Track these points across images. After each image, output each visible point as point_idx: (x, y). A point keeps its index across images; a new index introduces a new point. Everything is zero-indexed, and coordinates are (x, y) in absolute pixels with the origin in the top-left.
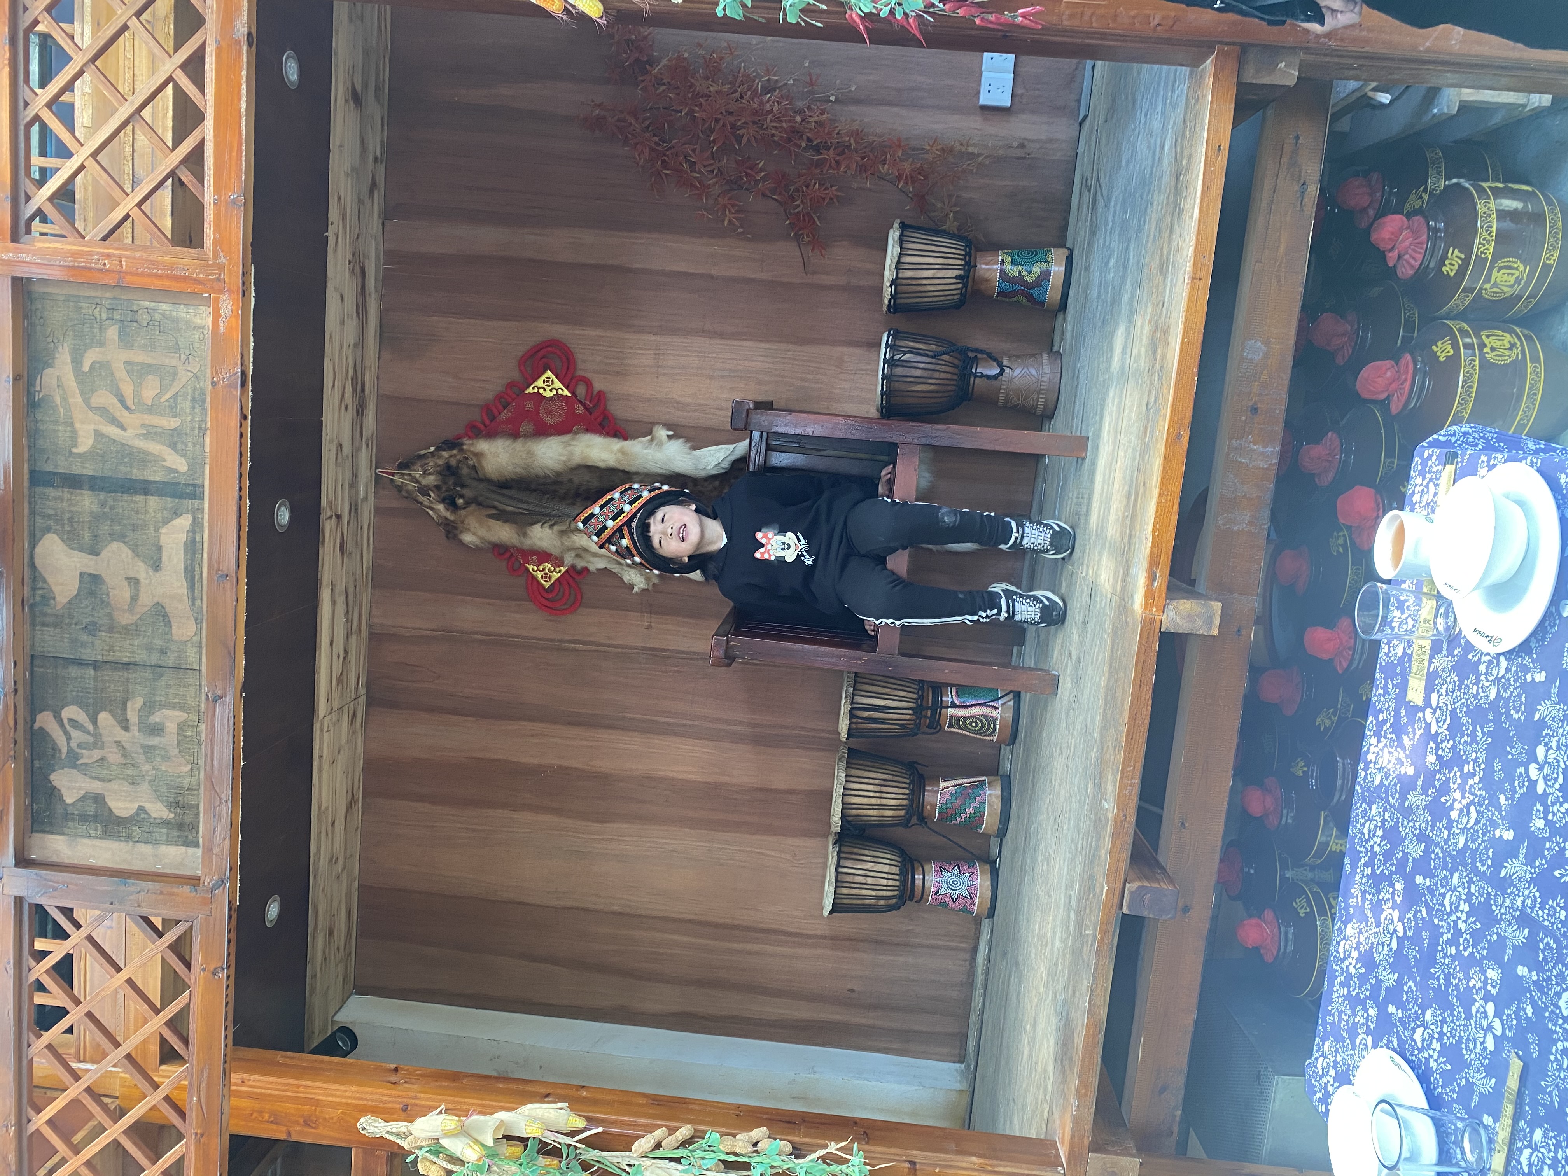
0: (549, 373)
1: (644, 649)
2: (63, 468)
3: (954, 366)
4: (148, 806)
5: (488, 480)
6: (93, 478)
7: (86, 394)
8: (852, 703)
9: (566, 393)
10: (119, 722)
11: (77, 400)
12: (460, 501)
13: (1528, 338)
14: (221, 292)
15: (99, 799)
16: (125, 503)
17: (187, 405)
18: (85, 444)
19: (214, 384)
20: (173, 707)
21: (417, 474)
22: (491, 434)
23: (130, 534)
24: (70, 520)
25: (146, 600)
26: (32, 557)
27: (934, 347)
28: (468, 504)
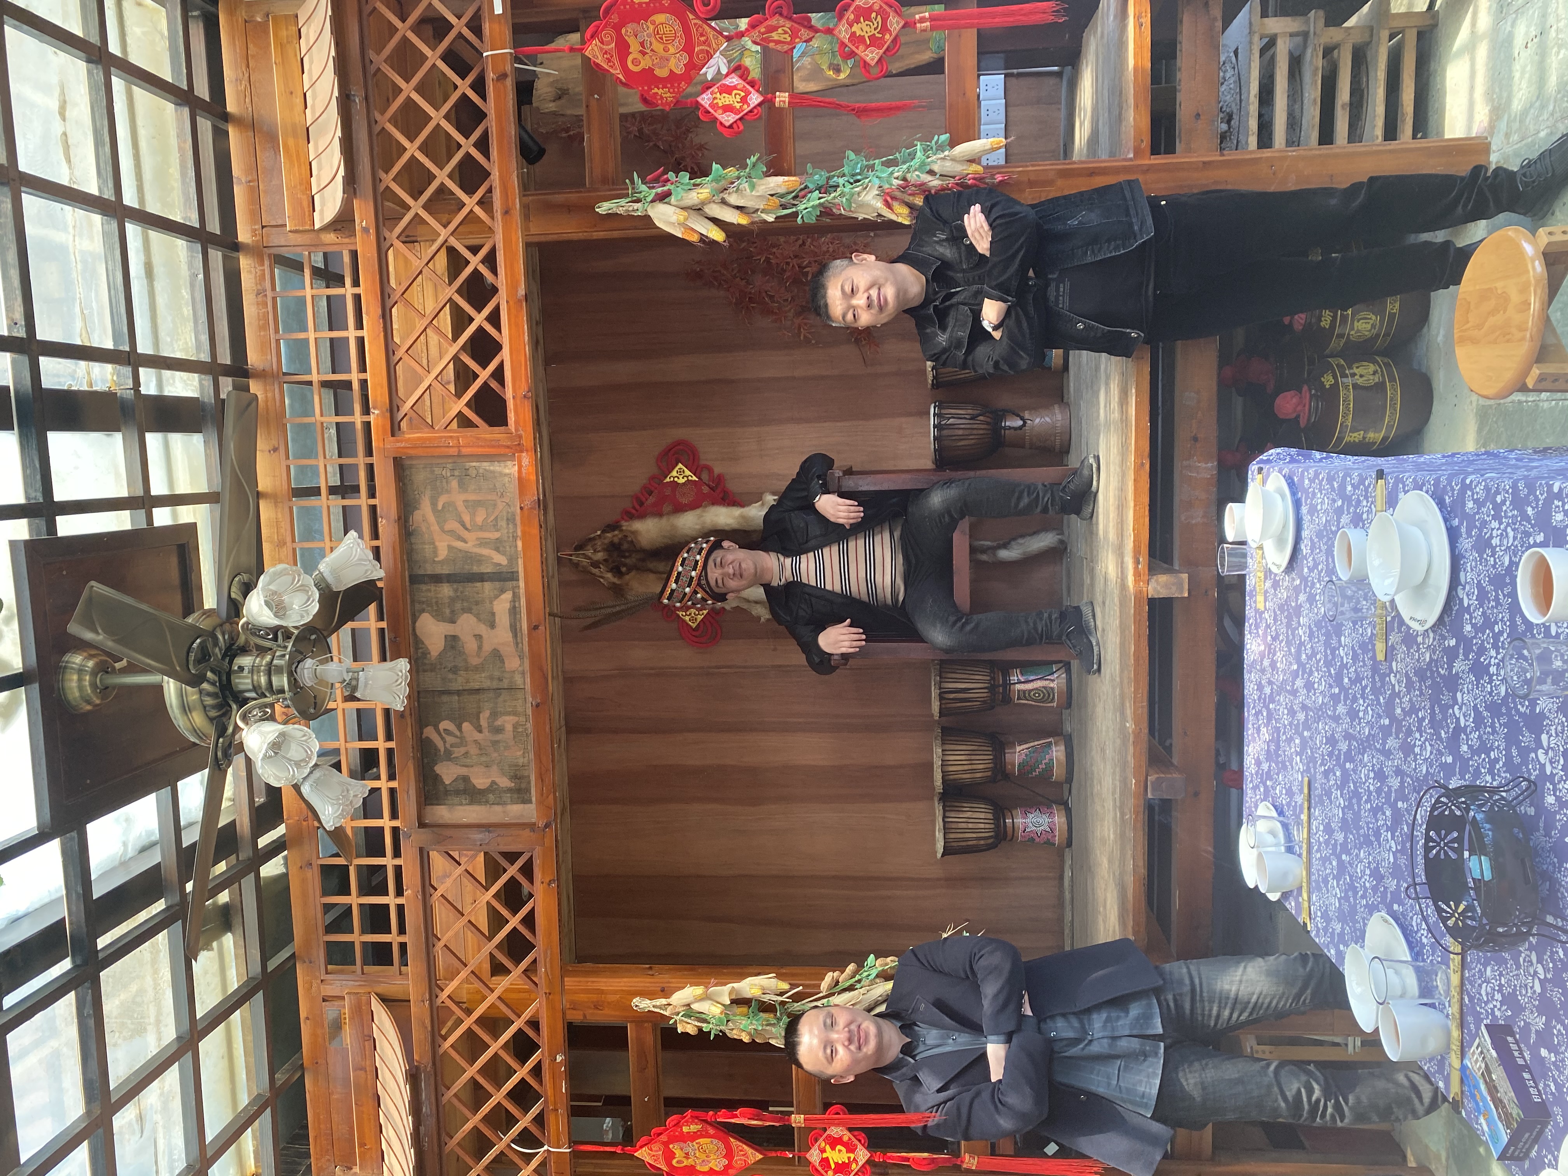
0: (680, 466)
1: (773, 667)
2: (430, 570)
3: (988, 423)
4: (498, 780)
5: (643, 551)
6: (449, 575)
7: (441, 522)
8: (940, 688)
9: (695, 478)
10: (475, 728)
11: (435, 528)
12: (624, 569)
13: (1387, 365)
14: (522, 451)
15: (466, 779)
16: (470, 589)
17: (503, 523)
18: (443, 554)
19: (521, 508)
20: (509, 714)
21: (590, 552)
22: (642, 516)
23: (474, 607)
24: (437, 603)
25: (487, 648)
26: (414, 629)
27: (970, 411)
28: (629, 570)
